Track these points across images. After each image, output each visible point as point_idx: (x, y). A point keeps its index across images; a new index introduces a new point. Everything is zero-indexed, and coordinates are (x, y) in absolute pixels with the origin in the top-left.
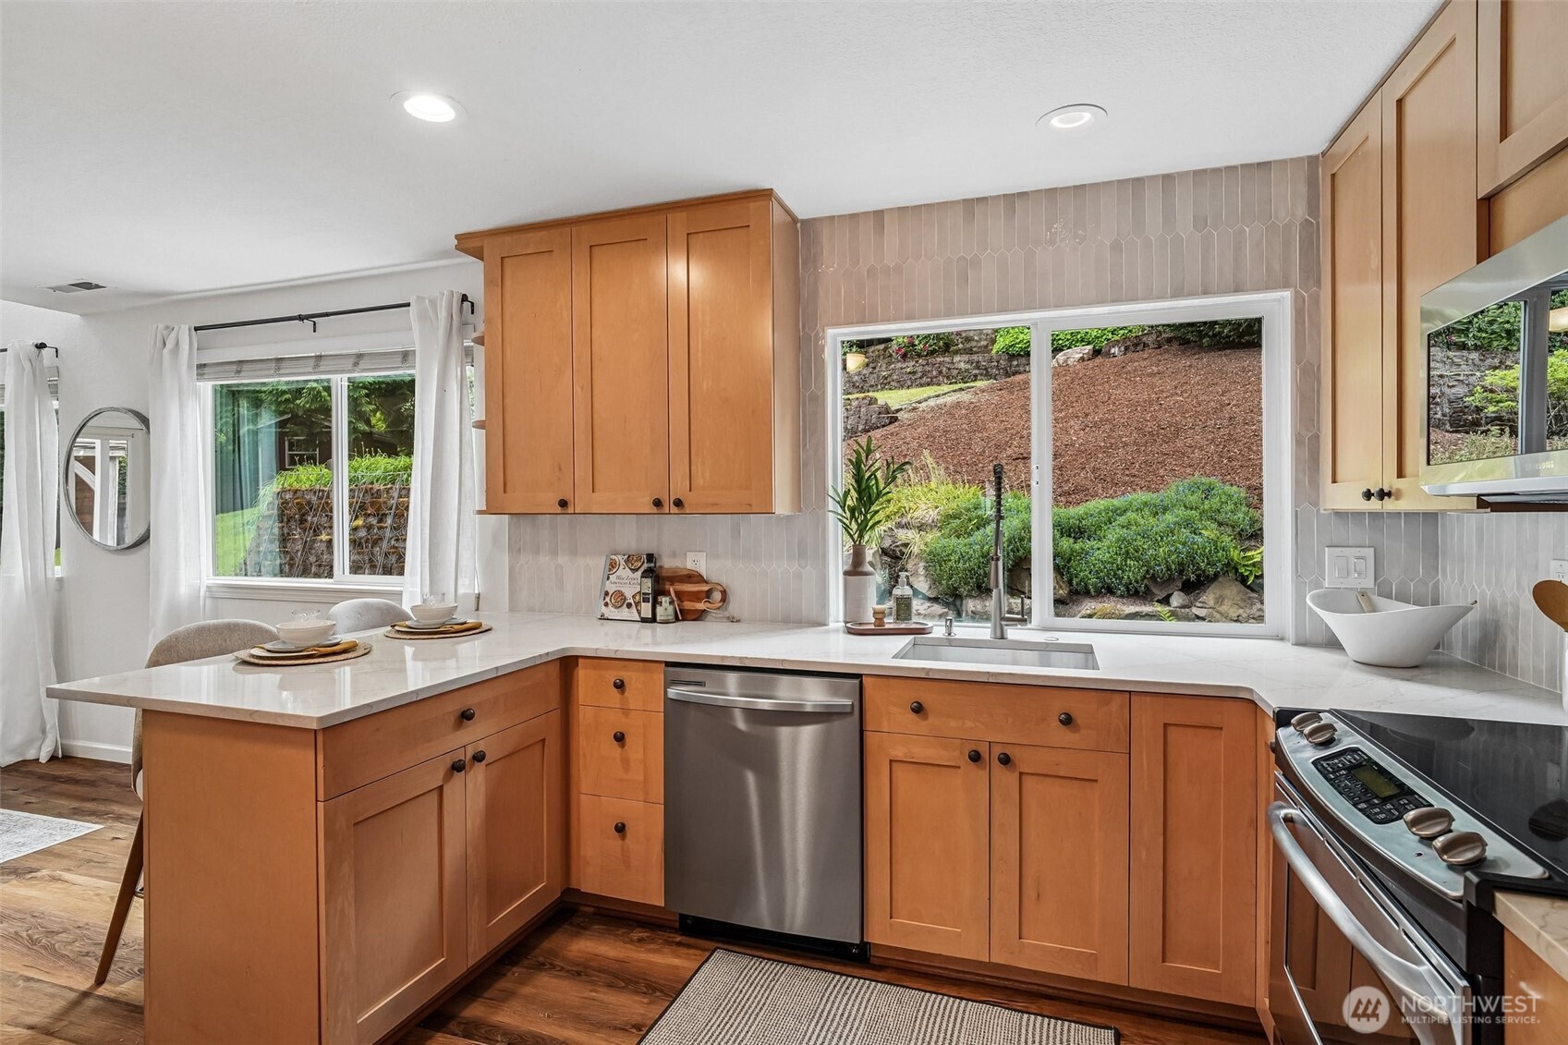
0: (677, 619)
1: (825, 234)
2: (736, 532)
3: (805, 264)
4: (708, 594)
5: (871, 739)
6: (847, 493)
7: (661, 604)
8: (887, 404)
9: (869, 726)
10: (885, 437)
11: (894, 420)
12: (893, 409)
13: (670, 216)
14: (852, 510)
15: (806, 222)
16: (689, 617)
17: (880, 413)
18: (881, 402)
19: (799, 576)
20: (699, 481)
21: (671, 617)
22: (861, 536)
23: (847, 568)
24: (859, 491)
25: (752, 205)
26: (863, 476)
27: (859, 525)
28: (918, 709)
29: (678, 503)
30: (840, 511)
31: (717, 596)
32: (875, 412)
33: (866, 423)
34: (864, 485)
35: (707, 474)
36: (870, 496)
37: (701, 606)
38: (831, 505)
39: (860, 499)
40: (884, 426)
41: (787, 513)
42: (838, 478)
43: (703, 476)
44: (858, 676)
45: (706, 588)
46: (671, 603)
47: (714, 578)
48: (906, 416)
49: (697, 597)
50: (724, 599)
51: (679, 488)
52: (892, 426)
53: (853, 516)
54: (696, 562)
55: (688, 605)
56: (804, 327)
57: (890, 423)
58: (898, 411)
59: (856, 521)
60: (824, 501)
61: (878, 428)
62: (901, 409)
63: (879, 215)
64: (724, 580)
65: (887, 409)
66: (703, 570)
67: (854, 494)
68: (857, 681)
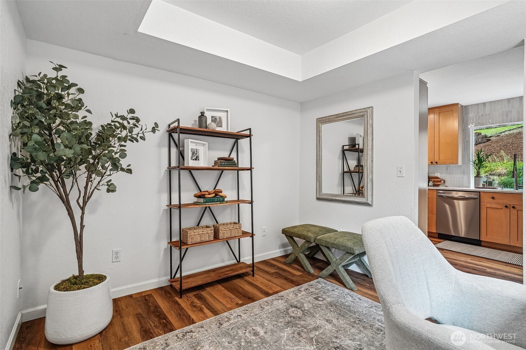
0: (433, 186)
1: (470, 109)
2: (447, 169)
3: (465, 114)
4: (440, 181)
5: (482, 204)
6: (475, 161)
7: (430, 182)
8: (485, 135)
9: (482, 201)
10: (485, 146)
11: (489, 140)
12: (488, 136)
13: (435, 110)
14: (477, 164)
15: (465, 106)
16: (436, 185)
17: (483, 138)
18: (483, 134)
19: (463, 178)
20: (441, 158)
21: (432, 185)
22: (479, 169)
23: (475, 176)
24: (479, 160)
25: (454, 107)
26: (480, 157)
27: (478, 167)
28: (493, 198)
29: (436, 163)
30: (473, 164)
31: (443, 182)
32: (480, 138)
33: (476, 142)
34: (480, 159)
35: (443, 157)
36: (481, 161)
37: (439, 183)
38: (471, 163)
39: (479, 162)
40: (484, 143)
41: (461, 165)
42: (473, 157)
43: (442, 157)
44: (480, 192)
45: (440, 180)
46: (432, 182)
47: (442, 178)
48: (494, 138)
49: (438, 182)
50: (444, 181)
51: (437, 159)
52: (488, 142)
53: (477, 165)
54: (438, 175)
55: (436, 183)
56: (465, 127)
57: (487, 142)
58: (490, 137)
59: (478, 166)
60: (469, 163)
61: (482, 143)
62: (492, 136)
63: (484, 104)
64: (444, 178)
65: (486, 137)
66: (439, 177)
67: (477, 161)
68: (479, 193)
